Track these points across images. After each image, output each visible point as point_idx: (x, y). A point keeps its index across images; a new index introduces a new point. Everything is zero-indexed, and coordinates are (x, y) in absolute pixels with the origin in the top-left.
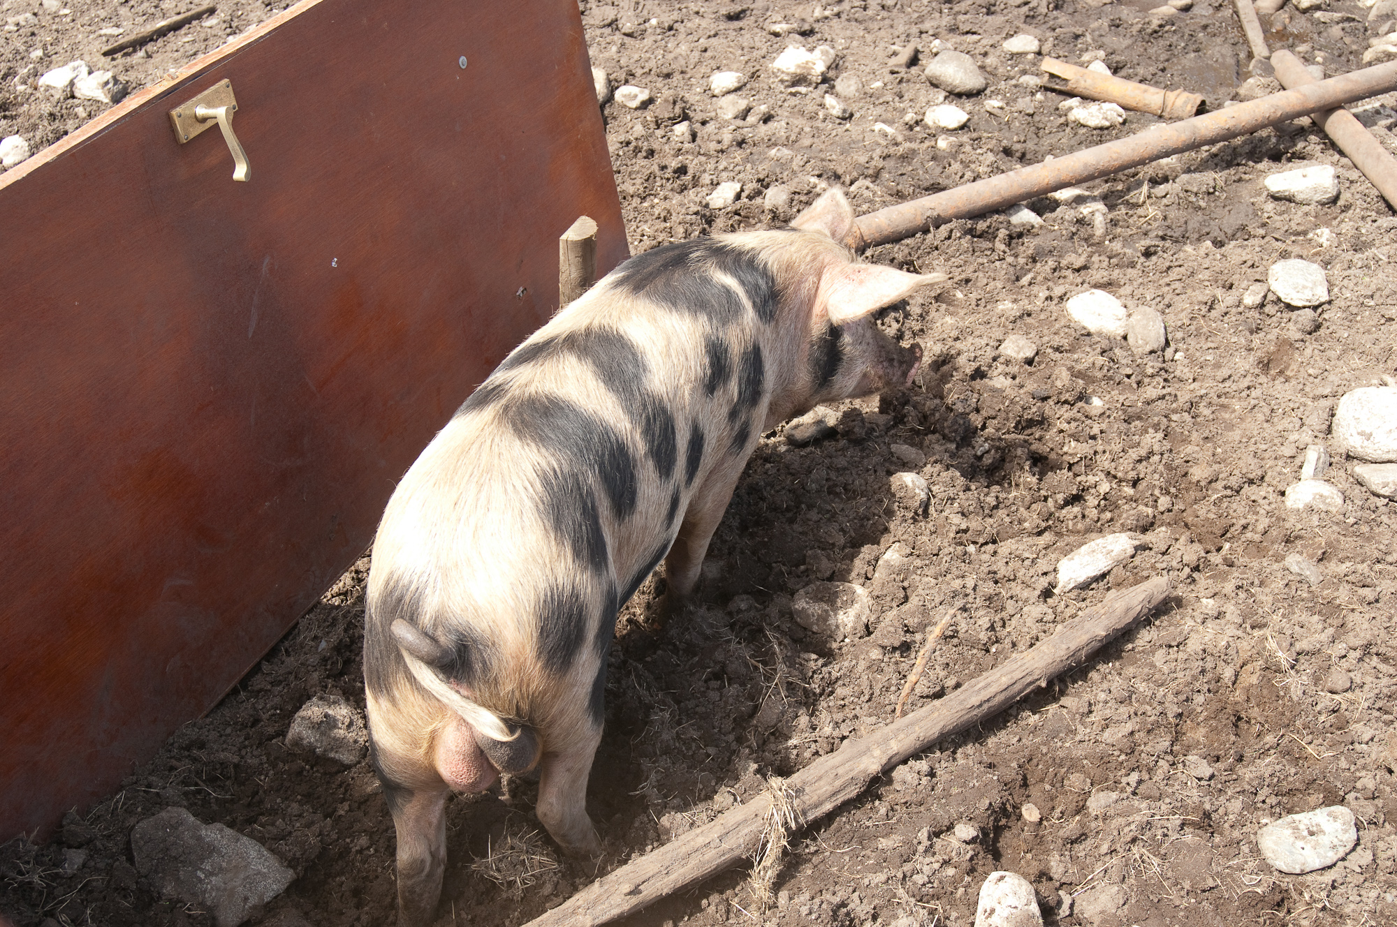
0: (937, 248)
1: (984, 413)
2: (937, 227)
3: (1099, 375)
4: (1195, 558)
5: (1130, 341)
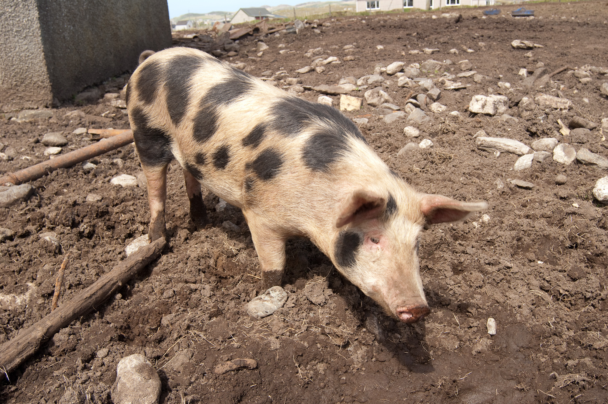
0: (53, 180)
1: (81, 216)
2: (51, 172)
3: (130, 198)
4: (185, 234)
5: (140, 185)
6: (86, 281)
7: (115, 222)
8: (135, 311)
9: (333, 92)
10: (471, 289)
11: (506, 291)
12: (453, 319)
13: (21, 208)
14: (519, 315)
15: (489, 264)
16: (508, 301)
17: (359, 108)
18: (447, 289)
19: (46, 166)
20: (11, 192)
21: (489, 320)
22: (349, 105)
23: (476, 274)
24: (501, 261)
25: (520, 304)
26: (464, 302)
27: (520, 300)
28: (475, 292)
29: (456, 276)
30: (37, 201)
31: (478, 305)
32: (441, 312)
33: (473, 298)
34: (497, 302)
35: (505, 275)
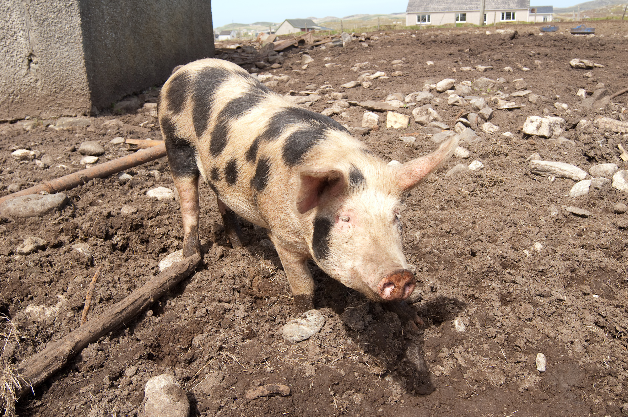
0: (88, 190)
1: (115, 228)
2: (87, 182)
3: (166, 211)
4: (221, 251)
5: (176, 199)
6: (118, 295)
7: (149, 236)
8: (166, 329)
9: (379, 108)
10: (520, 322)
11: (557, 326)
12: (500, 353)
13: (54, 217)
14: (571, 351)
15: (540, 295)
16: (559, 336)
17: (406, 126)
18: (494, 321)
19: (82, 176)
20: (45, 200)
21: (538, 355)
22: (396, 122)
23: (526, 306)
24: (552, 293)
25: (573, 340)
26: (512, 335)
27: (573, 335)
28: (524, 325)
29: (505, 307)
30: (71, 211)
31: (526, 339)
32: (487, 345)
33: (522, 331)
34: (548, 336)
35: (557, 308)
